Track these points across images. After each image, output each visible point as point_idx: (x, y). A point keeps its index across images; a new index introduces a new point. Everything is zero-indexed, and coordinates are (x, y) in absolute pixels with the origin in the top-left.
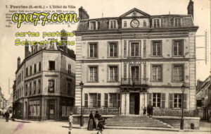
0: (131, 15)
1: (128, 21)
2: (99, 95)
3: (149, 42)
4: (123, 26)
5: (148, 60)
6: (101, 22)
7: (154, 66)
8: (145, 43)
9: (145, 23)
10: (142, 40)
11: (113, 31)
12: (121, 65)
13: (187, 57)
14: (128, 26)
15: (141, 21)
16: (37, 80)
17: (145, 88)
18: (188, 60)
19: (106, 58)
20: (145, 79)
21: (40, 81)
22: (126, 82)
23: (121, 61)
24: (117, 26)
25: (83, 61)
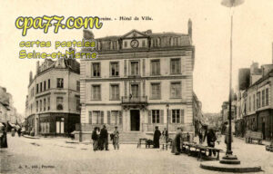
0: (131, 36)
1: (129, 41)
2: (102, 112)
3: (148, 61)
4: (123, 47)
5: (147, 78)
6: (103, 42)
7: (152, 84)
8: (144, 62)
9: (144, 43)
10: (141, 59)
11: (114, 51)
12: (122, 84)
13: (184, 74)
14: (129, 46)
15: (140, 41)
16: (46, 98)
17: (144, 105)
18: (185, 77)
19: (107, 78)
20: (145, 97)
21: (49, 99)
22: (127, 100)
23: (122, 79)
24: (118, 46)
25: (87, 81)
